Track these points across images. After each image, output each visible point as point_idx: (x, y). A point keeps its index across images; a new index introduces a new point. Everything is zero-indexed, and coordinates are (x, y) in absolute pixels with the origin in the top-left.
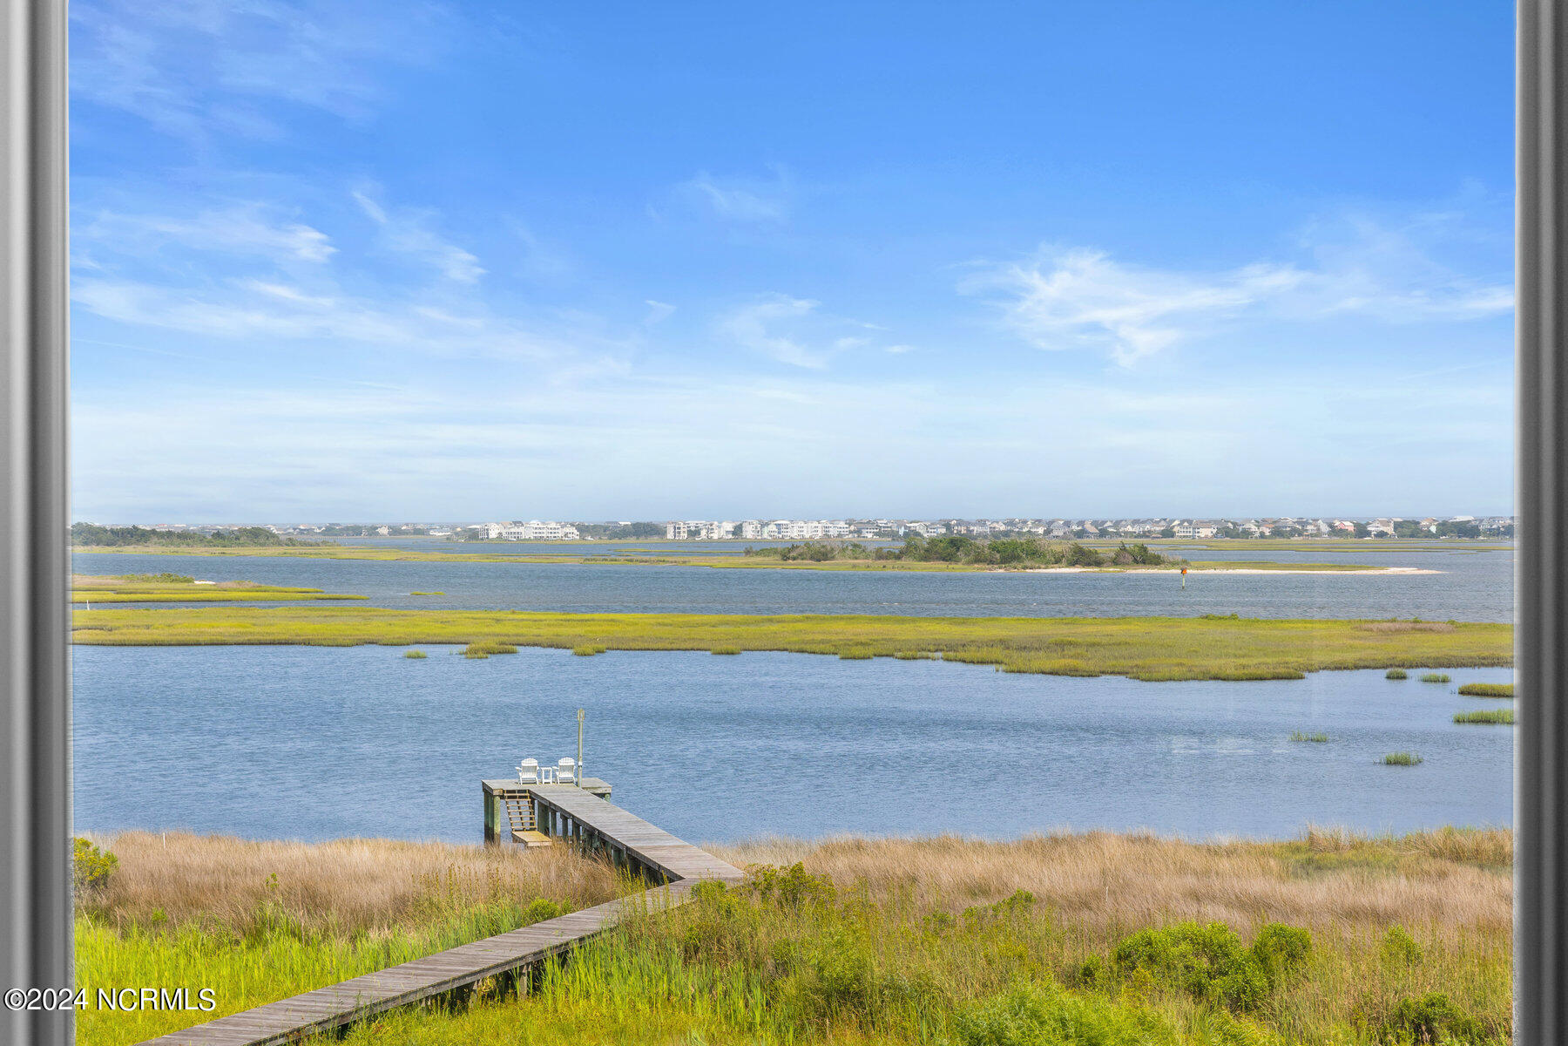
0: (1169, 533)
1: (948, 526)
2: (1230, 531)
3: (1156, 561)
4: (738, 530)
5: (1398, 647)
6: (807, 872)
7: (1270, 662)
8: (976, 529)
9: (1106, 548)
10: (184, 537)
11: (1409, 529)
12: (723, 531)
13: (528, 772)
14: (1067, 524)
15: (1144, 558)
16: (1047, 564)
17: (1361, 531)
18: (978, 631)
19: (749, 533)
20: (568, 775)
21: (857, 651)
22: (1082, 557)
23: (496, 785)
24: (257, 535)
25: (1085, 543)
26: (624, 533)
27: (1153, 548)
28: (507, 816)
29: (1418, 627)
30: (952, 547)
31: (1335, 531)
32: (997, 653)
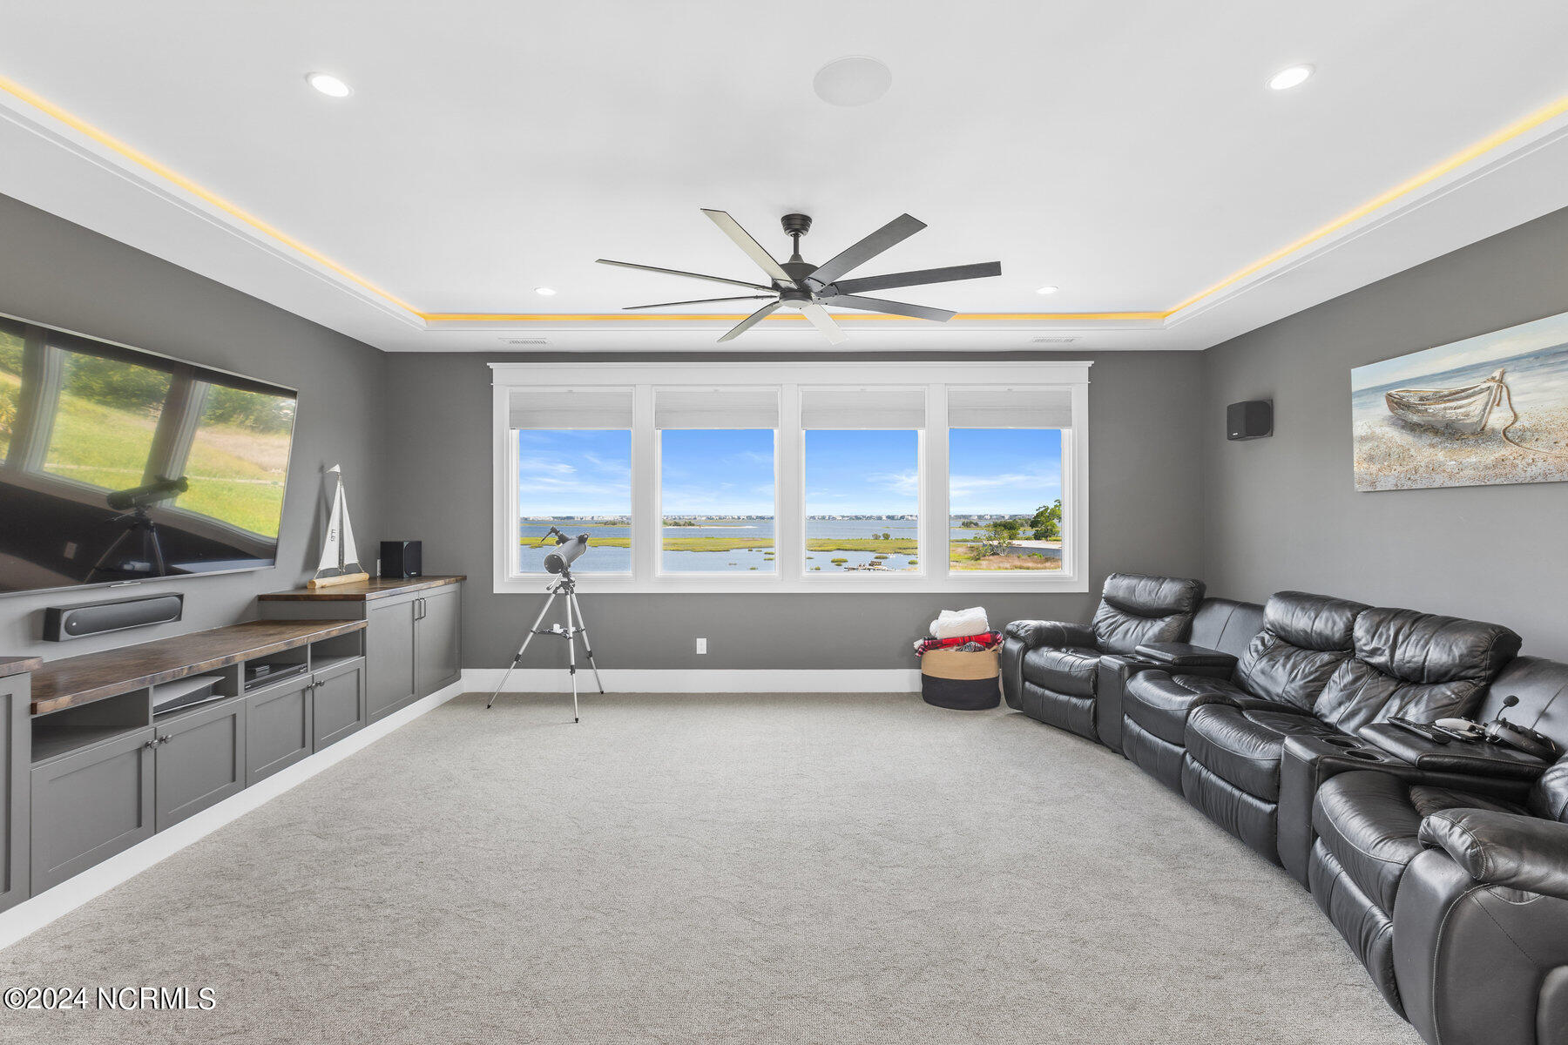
0: (695, 519)
2: (710, 518)
3: (693, 525)
5: (749, 544)
7: (722, 548)
9: (682, 522)
11: (750, 518)
15: (690, 524)
17: (739, 518)
22: (676, 524)
25: (676, 521)
26: (565, 518)
27: (693, 522)
29: (754, 540)
31: (733, 518)
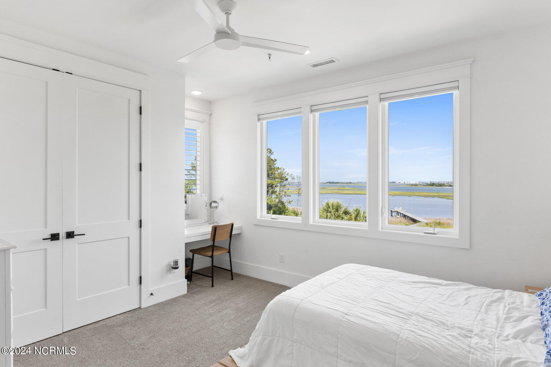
1: (431, 182)
4: (405, 182)
6: (441, 222)
8: (434, 182)
10: (343, 183)
12: (403, 182)
13: (396, 209)
14: (446, 182)
16: (446, 186)
18: (440, 194)
19: (406, 183)
20: (401, 210)
21: (426, 196)
23: (393, 210)
24: (350, 183)
28: (394, 214)
30: (432, 184)
32: (444, 197)
